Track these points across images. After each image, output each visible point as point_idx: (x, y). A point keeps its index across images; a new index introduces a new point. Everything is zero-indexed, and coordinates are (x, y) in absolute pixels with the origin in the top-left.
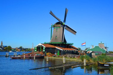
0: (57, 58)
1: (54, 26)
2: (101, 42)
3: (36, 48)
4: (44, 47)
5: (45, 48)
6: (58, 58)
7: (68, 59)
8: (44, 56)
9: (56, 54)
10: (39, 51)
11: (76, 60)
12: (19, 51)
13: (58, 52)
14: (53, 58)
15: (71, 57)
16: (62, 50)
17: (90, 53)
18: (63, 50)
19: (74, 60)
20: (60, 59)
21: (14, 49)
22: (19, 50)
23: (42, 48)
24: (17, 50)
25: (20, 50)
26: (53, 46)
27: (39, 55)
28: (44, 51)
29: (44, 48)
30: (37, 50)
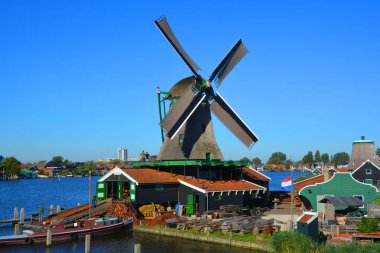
0: (180, 235)
1: (170, 96)
2: (363, 138)
3: (101, 186)
4: (134, 182)
5: (136, 186)
6: (186, 236)
7: (224, 241)
8: (131, 224)
9: (180, 208)
10: (116, 198)
11: (254, 246)
12: (51, 174)
13: (191, 198)
14: (167, 233)
15: (238, 231)
16: (204, 191)
17: (309, 222)
18: (210, 194)
19: (248, 245)
20: (193, 237)
21: (32, 169)
22: (50, 170)
23: (127, 184)
24: (42, 173)
25: (54, 172)
26: (168, 177)
27: (112, 222)
28: (133, 197)
29: (133, 187)
30: (108, 195)
